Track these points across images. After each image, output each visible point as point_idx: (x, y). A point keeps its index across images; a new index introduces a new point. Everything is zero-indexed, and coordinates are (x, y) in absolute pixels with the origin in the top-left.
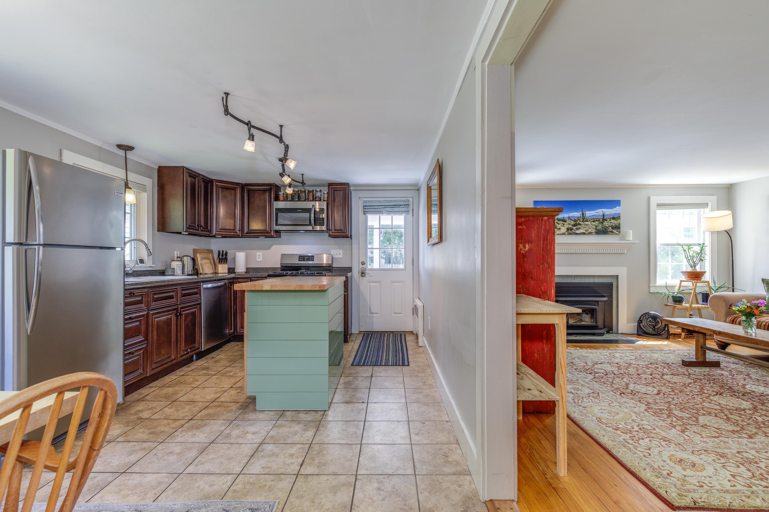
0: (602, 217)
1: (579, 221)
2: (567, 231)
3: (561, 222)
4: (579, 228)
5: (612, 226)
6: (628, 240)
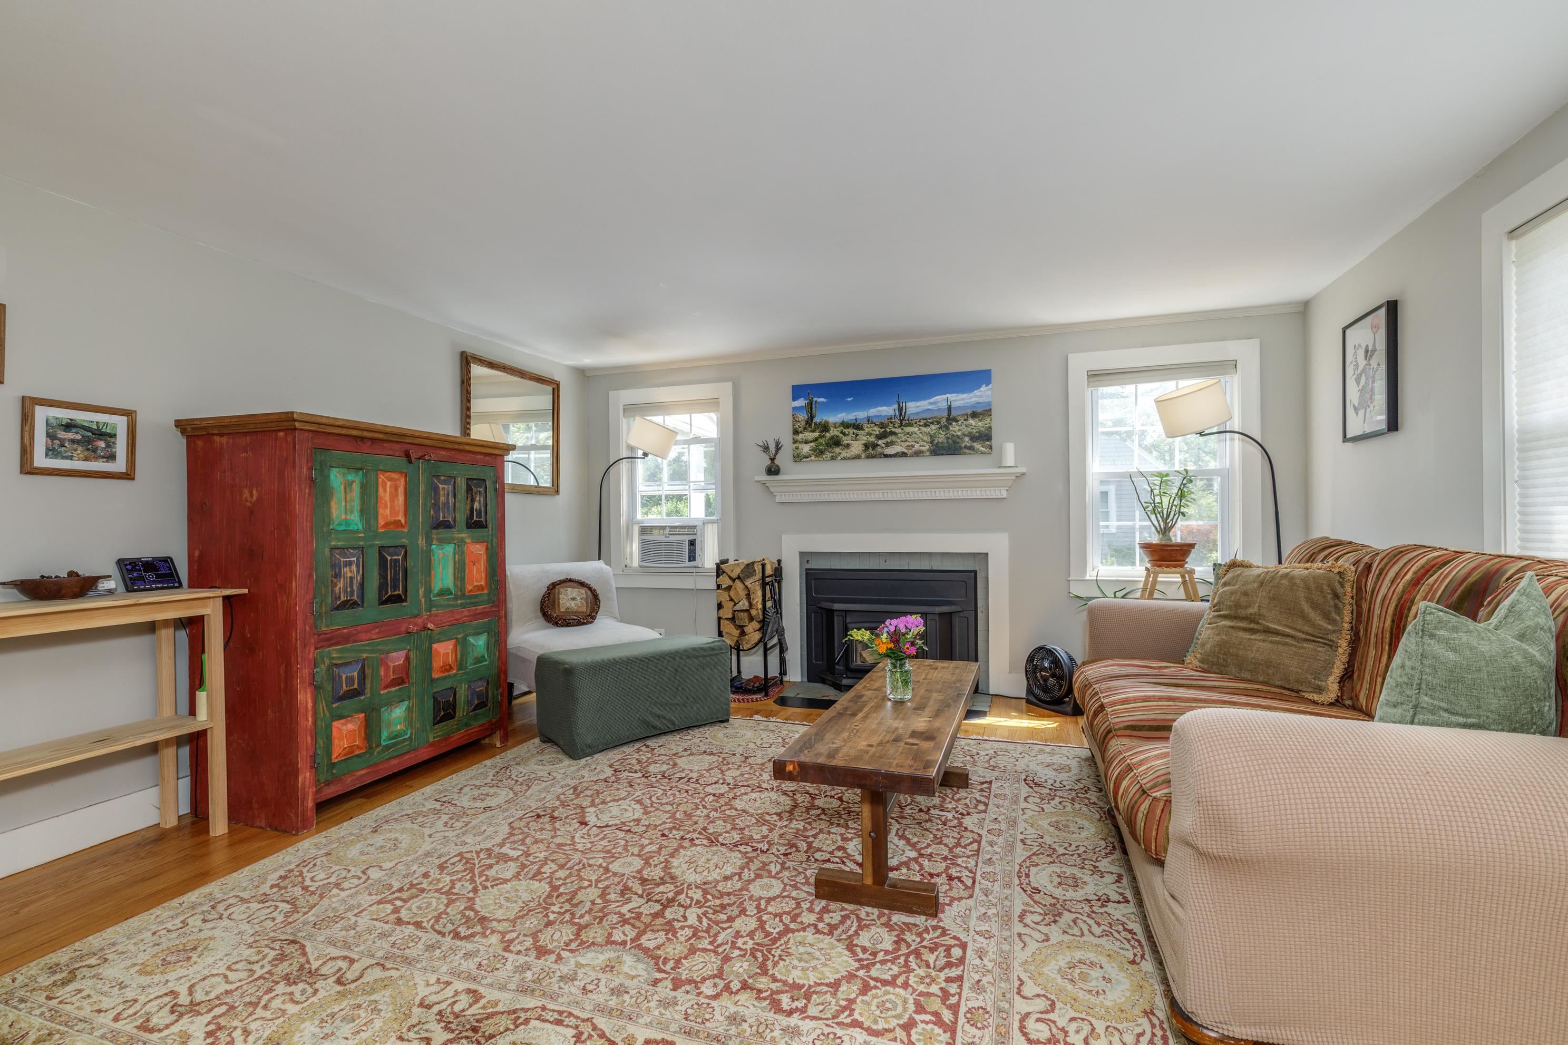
0: (945, 414)
1: (891, 426)
2: (864, 451)
3: (851, 431)
4: (892, 443)
5: (970, 433)
6: (1005, 467)
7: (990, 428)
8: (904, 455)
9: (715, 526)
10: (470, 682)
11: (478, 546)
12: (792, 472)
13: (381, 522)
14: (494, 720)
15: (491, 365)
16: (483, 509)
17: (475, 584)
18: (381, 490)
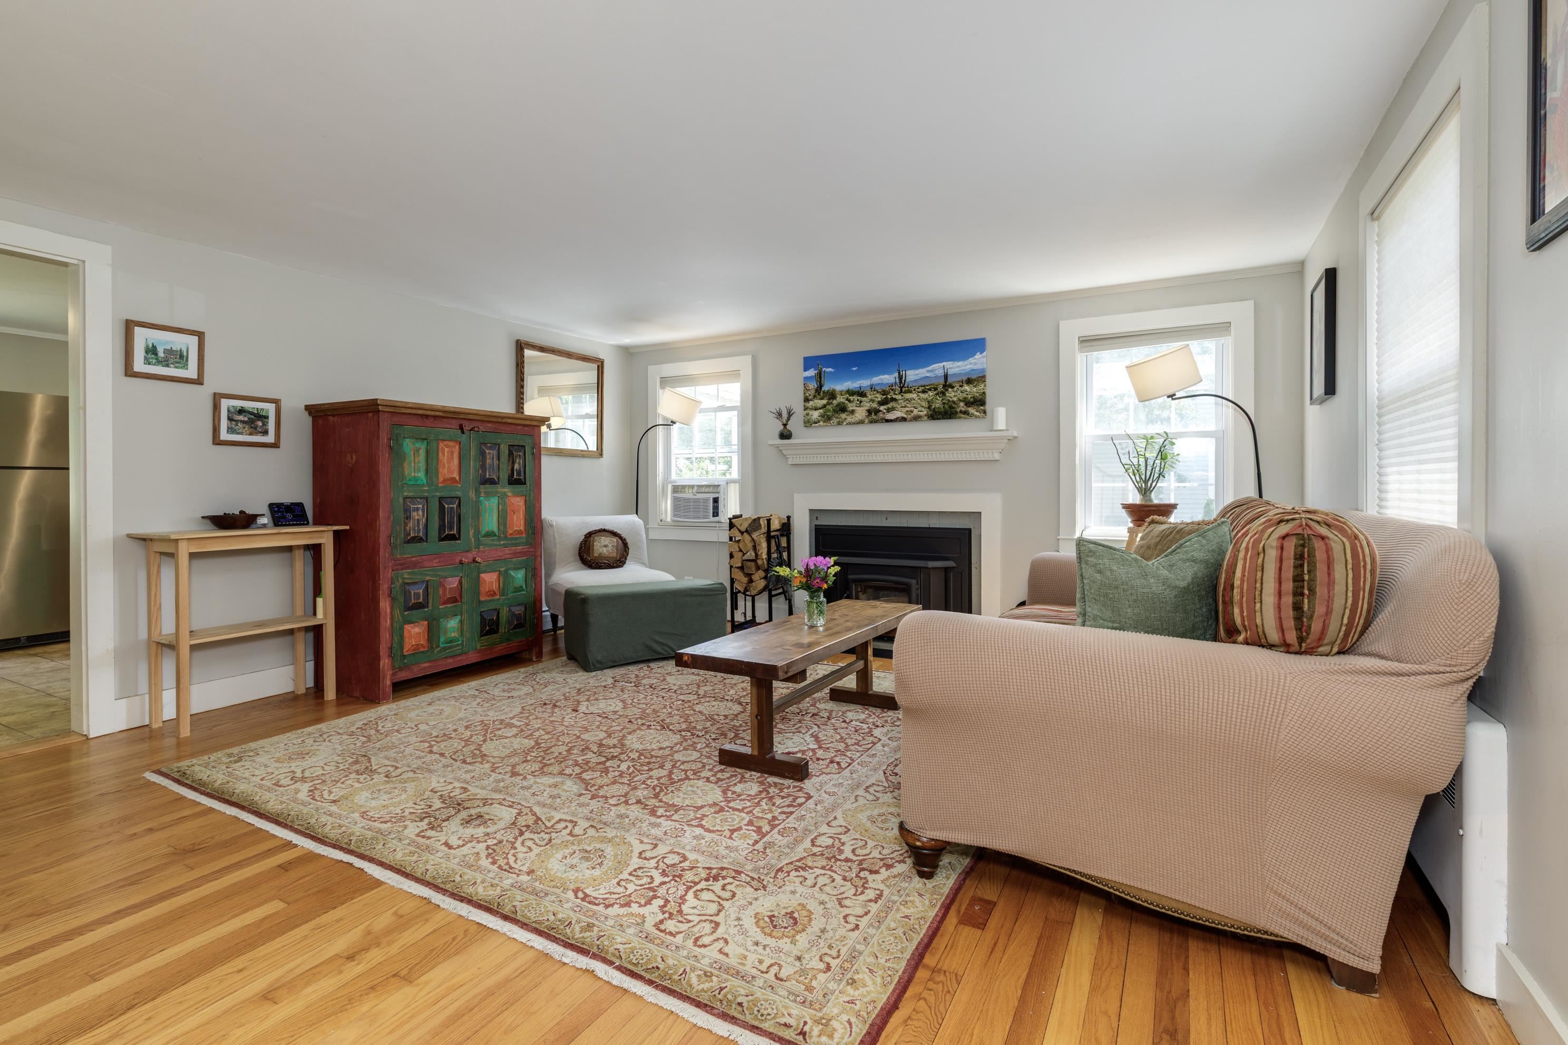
0: (942, 381)
1: (892, 393)
2: (868, 416)
3: (856, 398)
4: (893, 409)
5: (965, 398)
6: (996, 431)
7: (984, 393)
8: (903, 419)
9: (738, 484)
10: (510, 606)
11: (518, 499)
12: (803, 436)
13: (441, 479)
14: (531, 639)
15: (542, 349)
16: (522, 470)
17: (515, 529)
18: (440, 454)
